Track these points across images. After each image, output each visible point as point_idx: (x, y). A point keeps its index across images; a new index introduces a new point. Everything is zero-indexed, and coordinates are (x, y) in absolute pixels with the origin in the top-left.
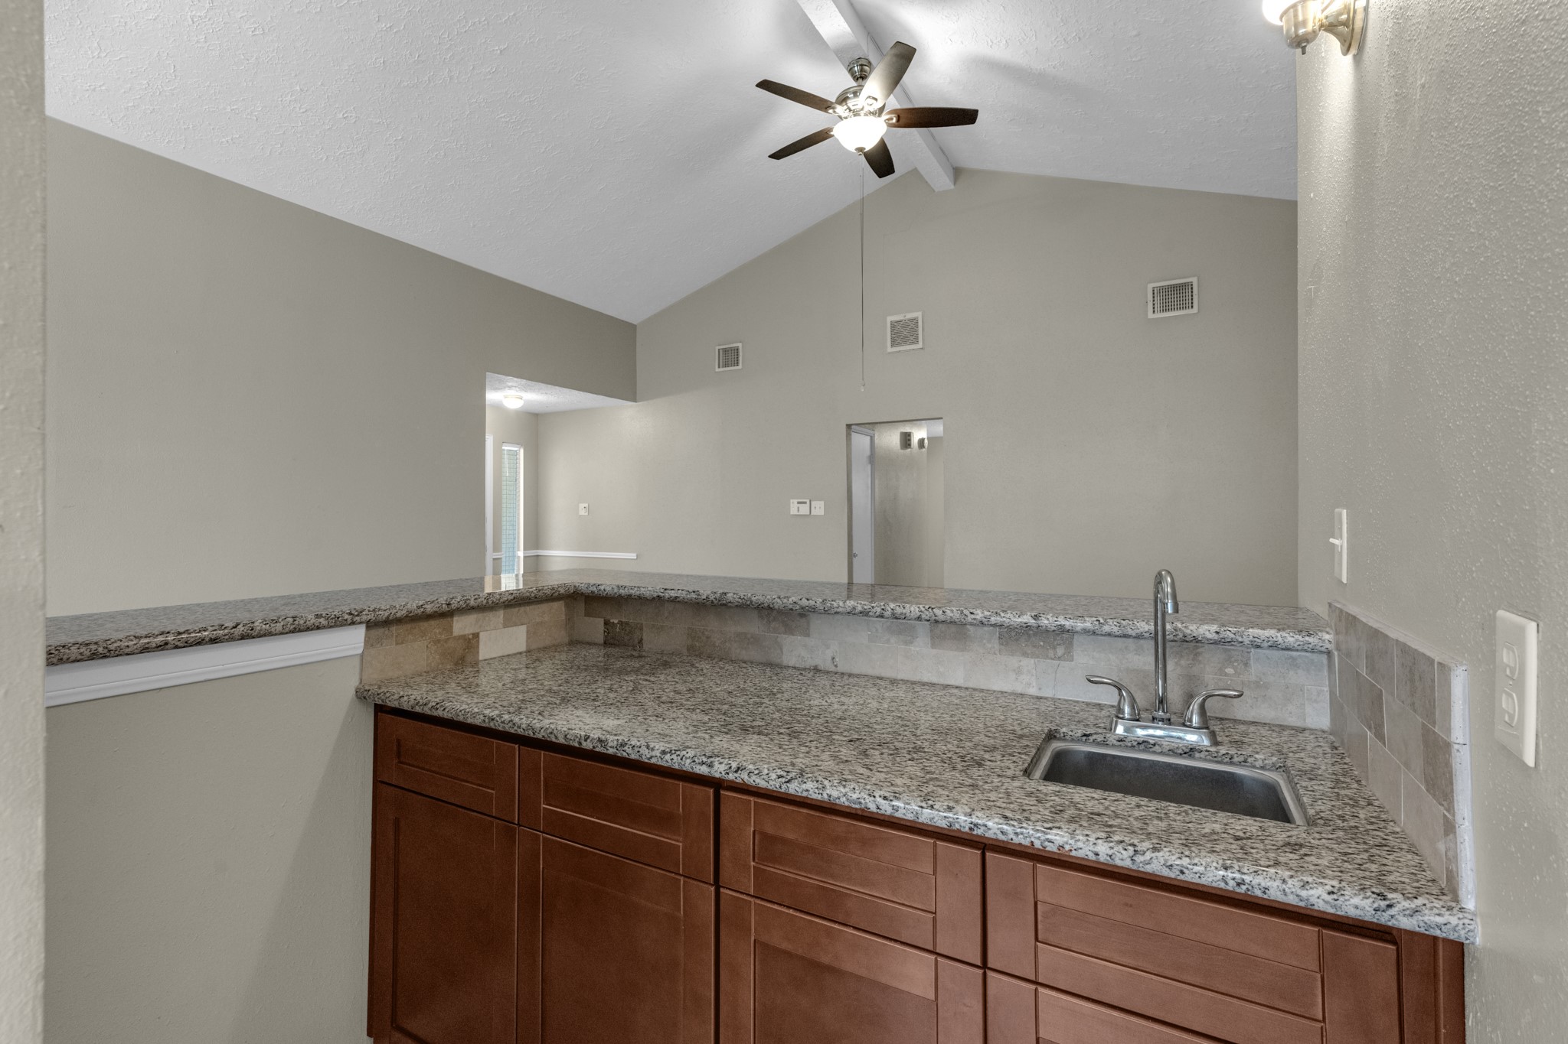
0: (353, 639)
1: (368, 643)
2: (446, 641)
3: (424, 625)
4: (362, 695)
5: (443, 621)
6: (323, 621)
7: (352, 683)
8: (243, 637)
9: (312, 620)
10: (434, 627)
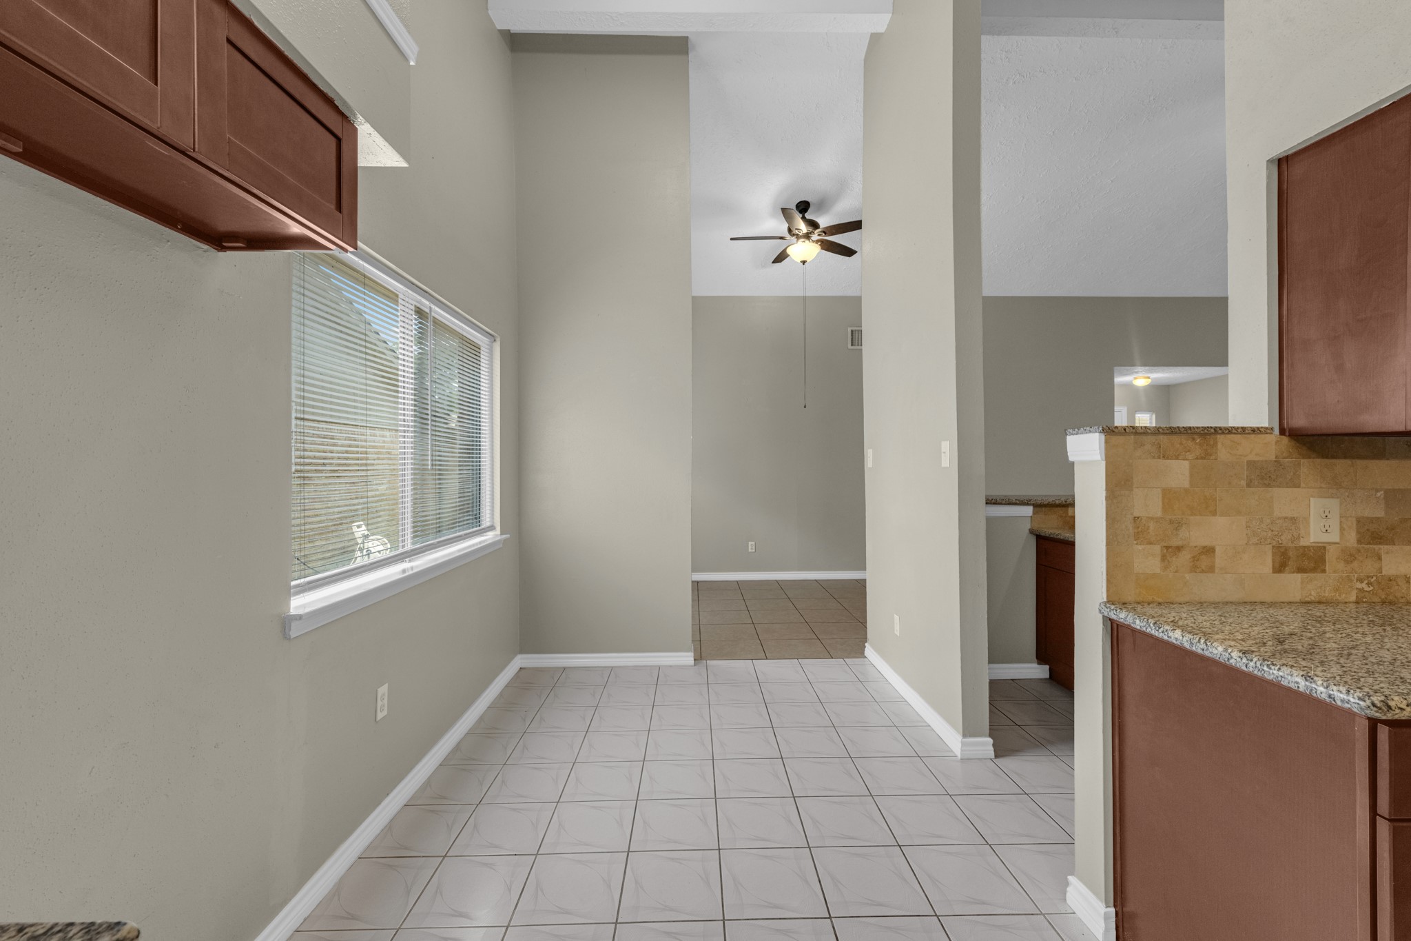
0: (1028, 511)
1: (1034, 513)
2: (1066, 517)
3: (1056, 509)
4: (1032, 532)
5: (1064, 509)
6: (1018, 502)
7: (1028, 526)
8: (994, 504)
9: (1014, 501)
10: (1060, 511)
